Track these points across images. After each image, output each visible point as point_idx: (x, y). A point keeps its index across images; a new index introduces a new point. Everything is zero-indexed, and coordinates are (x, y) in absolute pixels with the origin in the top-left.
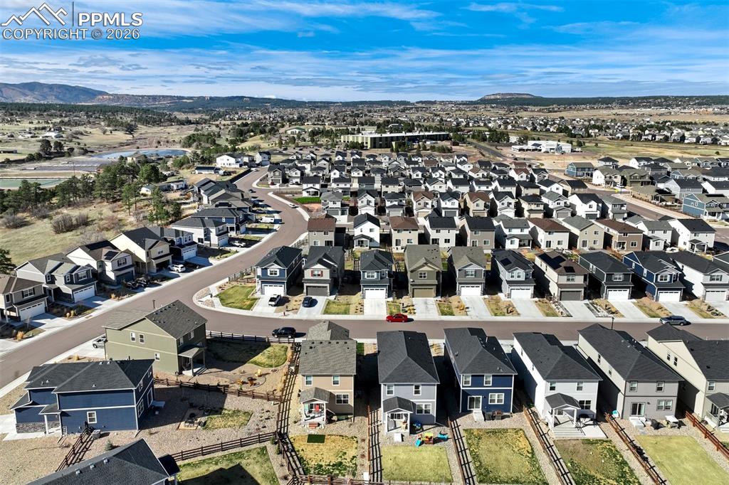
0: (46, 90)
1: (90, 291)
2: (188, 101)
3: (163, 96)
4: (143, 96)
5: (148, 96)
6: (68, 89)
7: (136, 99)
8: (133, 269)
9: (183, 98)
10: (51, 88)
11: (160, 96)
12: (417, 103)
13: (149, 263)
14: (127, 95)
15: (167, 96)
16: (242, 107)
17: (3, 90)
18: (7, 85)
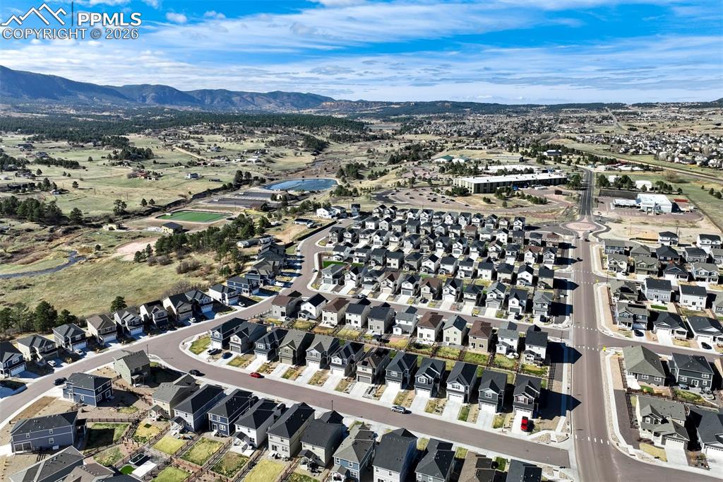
1: (140, 330)
2: (395, 106)
7: (353, 106)
8: (167, 318)
9: (392, 103)
12: (634, 105)
13: (178, 315)
16: (443, 112)
17: (255, 99)
18: (258, 94)
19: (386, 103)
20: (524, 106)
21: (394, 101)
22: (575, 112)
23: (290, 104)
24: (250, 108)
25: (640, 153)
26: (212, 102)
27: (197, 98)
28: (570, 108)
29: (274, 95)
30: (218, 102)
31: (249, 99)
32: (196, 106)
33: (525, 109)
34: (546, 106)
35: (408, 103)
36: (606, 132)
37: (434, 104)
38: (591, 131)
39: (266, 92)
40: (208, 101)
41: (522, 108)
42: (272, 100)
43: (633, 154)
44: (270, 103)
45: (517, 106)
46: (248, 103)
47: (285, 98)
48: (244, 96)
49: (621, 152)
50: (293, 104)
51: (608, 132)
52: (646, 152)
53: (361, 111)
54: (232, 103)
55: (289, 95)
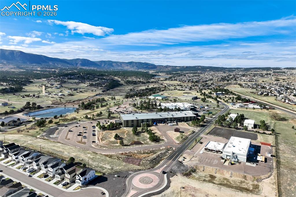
2: (178, 68)
12: (285, 68)
16: (197, 71)
17: (122, 64)
18: (123, 63)
19: (175, 66)
20: (234, 68)
21: (178, 66)
22: (256, 71)
23: (136, 67)
24: (119, 68)
25: (269, 95)
26: (105, 65)
27: (99, 64)
28: (255, 69)
29: (131, 63)
30: (107, 66)
31: (120, 65)
32: (95, 67)
33: (234, 69)
34: (244, 68)
35: (183, 67)
36: (262, 81)
37: (195, 67)
38: (255, 81)
39: (127, 62)
40: (103, 65)
41: (233, 69)
42: (129, 65)
43: (265, 95)
44: (128, 66)
45: (231, 68)
46: (119, 66)
47: (134, 64)
48: (118, 63)
49: (259, 94)
50: (137, 67)
51: (263, 81)
52: (273, 95)
53: (163, 70)
54: (113, 66)
55: (136, 63)
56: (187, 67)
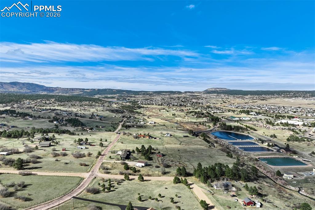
0: (21, 85)
3: (76, 89)
4: (68, 89)
5: (70, 89)
6: (30, 85)
10: (23, 84)
11: (75, 89)
14: (60, 88)
15: (78, 89)
17: (3, 85)
18: (5, 83)
56: (99, 90)
